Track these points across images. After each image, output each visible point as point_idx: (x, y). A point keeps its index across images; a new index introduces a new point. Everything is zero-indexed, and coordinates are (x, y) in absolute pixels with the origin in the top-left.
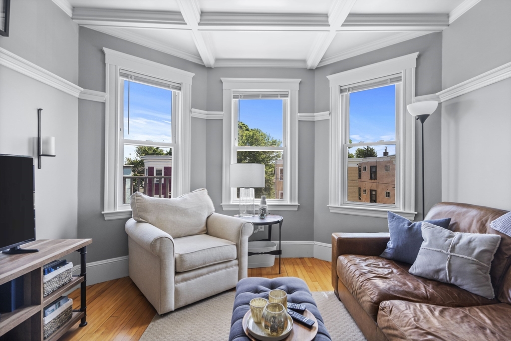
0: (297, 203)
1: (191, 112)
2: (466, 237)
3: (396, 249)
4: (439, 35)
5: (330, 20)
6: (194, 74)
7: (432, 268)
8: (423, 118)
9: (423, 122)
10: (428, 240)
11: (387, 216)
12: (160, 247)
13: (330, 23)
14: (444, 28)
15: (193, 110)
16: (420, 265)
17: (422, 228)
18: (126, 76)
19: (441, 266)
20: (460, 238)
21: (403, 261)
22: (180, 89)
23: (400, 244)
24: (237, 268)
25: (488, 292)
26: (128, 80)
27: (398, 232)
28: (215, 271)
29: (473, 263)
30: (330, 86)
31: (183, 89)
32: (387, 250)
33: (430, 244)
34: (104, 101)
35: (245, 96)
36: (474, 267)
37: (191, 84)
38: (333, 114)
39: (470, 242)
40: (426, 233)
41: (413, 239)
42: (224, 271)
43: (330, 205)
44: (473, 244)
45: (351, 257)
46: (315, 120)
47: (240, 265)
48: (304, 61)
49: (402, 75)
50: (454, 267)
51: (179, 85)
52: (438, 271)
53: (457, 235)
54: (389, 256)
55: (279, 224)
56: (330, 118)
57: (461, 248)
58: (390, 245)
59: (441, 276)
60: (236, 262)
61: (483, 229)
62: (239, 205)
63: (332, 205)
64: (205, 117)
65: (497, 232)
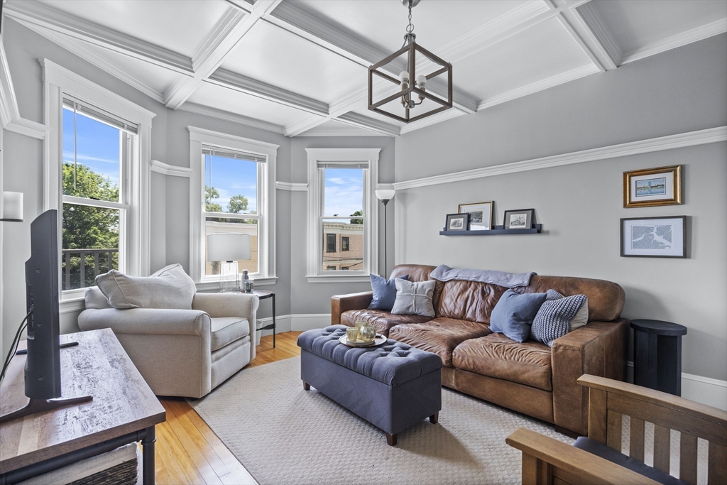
0: (275, 277)
1: (151, 164)
2: (420, 284)
3: (381, 301)
4: (393, 139)
5: (331, 111)
6: (155, 115)
7: (406, 306)
8: (386, 202)
9: (385, 205)
10: (401, 289)
11: (370, 280)
12: (203, 324)
13: (329, 112)
14: (396, 136)
15: (156, 162)
16: (397, 306)
17: (396, 282)
18: (71, 104)
19: (411, 304)
20: (418, 285)
21: (385, 307)
22: (135, 131)
23: (383, 296)
24: (249, 344)
25: (432, 313)
26: (73, 110)
27: (381, 287)
28: (236, 348)
29: (426, 298)
30: (308, 159)
31: (141, 131)
32: (372, 303)
33: (403, 292)
34: (41, 138)
35: (217, 153)
36: (427, 300)
37: (151, 127)
38: (311, 186)
39: (423, 286)
40: (399, 285)
41: (391, 290)
42: (241, 348)
43: (308, 276)
44: (424, 287)
45: (350, 311)
46: (292, 190)
47: (251, 340)
48: (283, 127)
49: (369, 163)
50: (417, 302)
51: (135, 126)
52: (408, 308)
53: (415, 283)
54: (375, 307)
55: (272, 297)
56: (307, 190)
57: (420, 291)
58: (376, 298)
59: (410, 310)
60: (248, 337)
61: (426, 279)
62: (219, 283)
63: (310, 276)
64: (164, 172)
65: (434, 279)
